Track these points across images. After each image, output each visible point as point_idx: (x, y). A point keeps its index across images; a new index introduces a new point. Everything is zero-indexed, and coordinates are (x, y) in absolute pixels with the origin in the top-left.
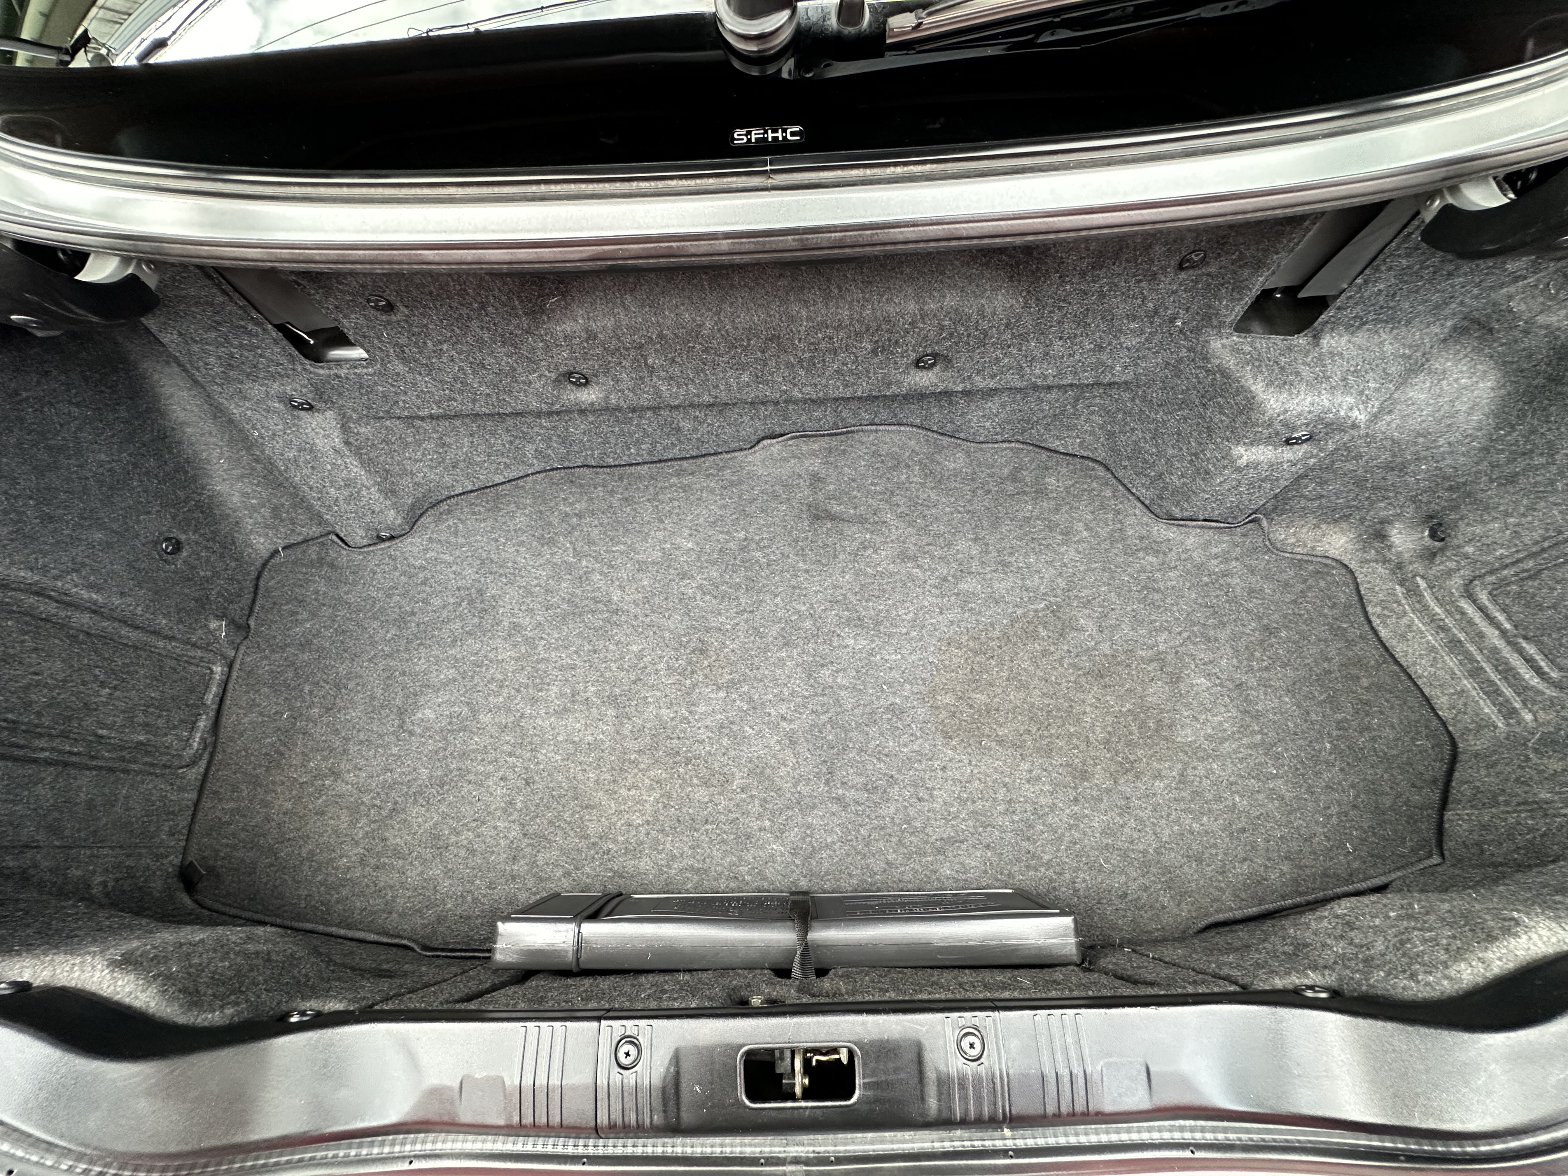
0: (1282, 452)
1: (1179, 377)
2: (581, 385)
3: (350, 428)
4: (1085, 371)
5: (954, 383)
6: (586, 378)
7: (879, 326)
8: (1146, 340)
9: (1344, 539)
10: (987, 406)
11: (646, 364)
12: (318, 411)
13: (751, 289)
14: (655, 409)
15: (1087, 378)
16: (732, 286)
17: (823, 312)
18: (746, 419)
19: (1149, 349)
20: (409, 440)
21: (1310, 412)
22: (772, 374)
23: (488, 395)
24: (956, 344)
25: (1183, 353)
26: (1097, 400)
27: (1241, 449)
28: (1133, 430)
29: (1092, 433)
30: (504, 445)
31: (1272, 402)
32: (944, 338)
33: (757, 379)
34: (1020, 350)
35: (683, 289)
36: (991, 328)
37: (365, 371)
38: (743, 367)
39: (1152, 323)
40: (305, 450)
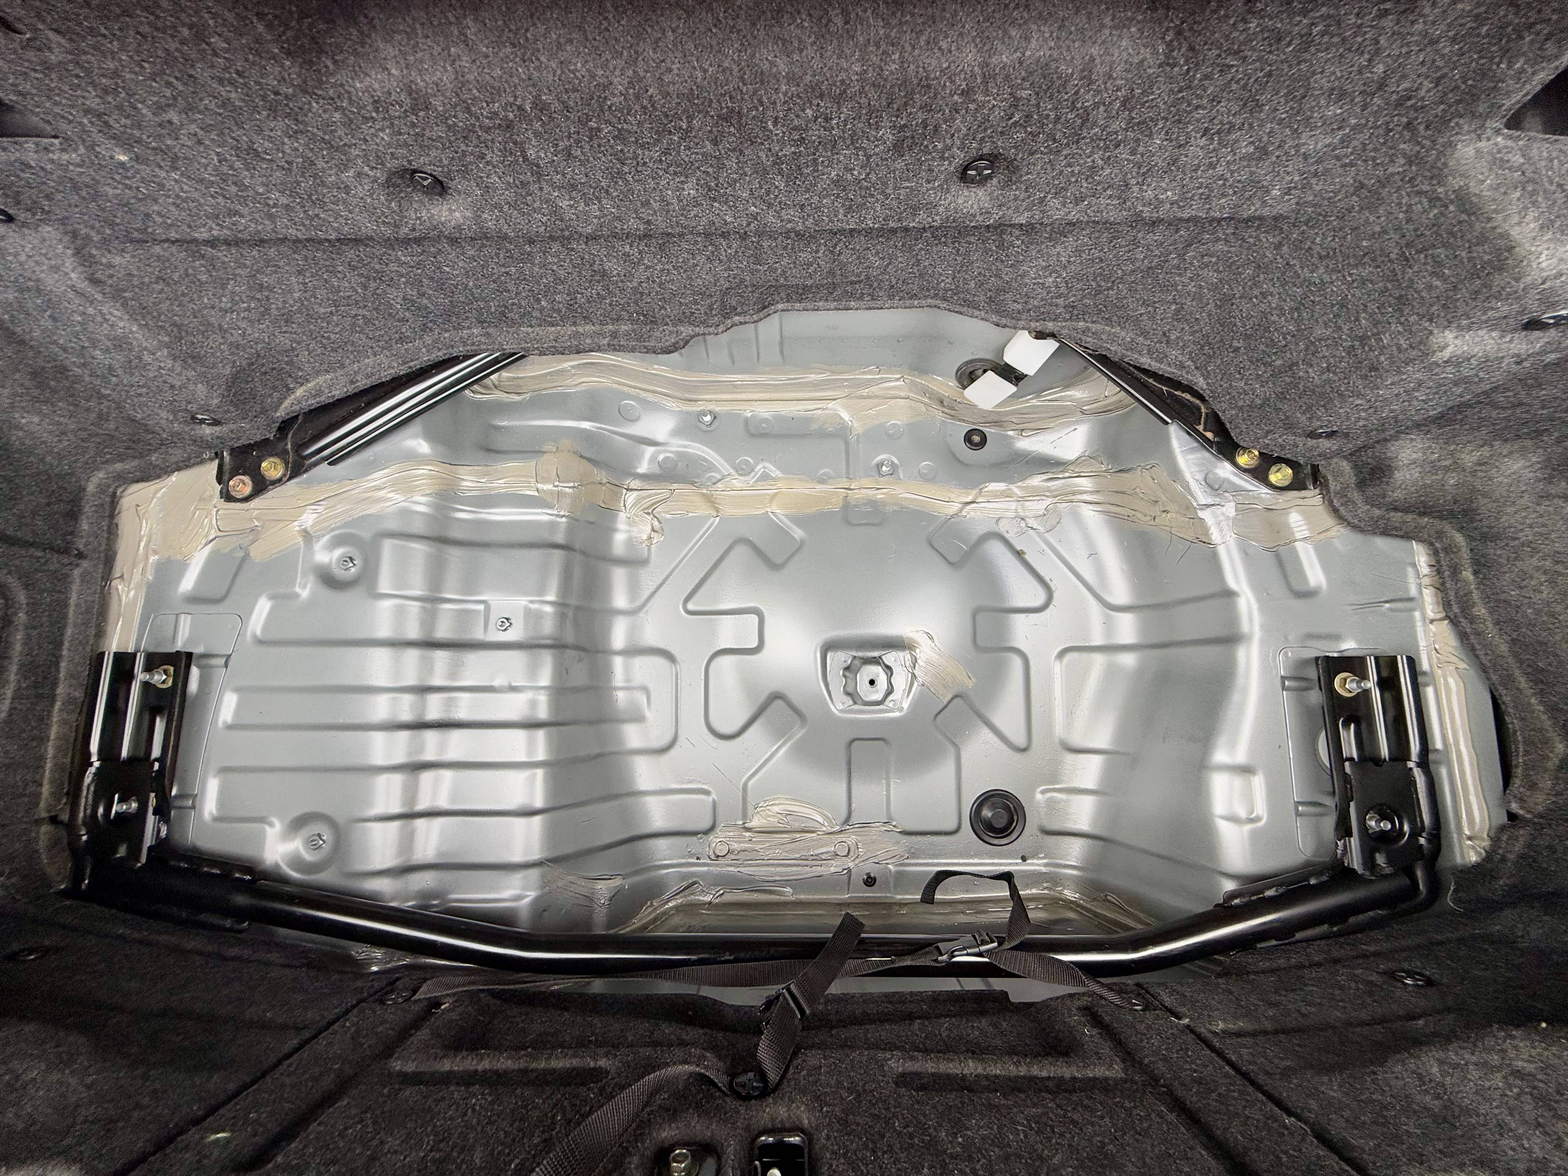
0: (1511, 341)
3: (92, 256)
4: (1223, 195)
8: (1342, 141)
10: (1054, 252)
11: (526, 159)
12: (24, 225)
15: (1221, 207)
18: (701, 259)
19: (1338, 158)
20: (204, 278)
22: (732, 184)
26: (1220, 246)
27: (1449, 335)
29: (1198, 297)
31: (1543, 258)
33: (711, 193)
34: (1133, 152)
38: (685, 170)
40: (29, 289)
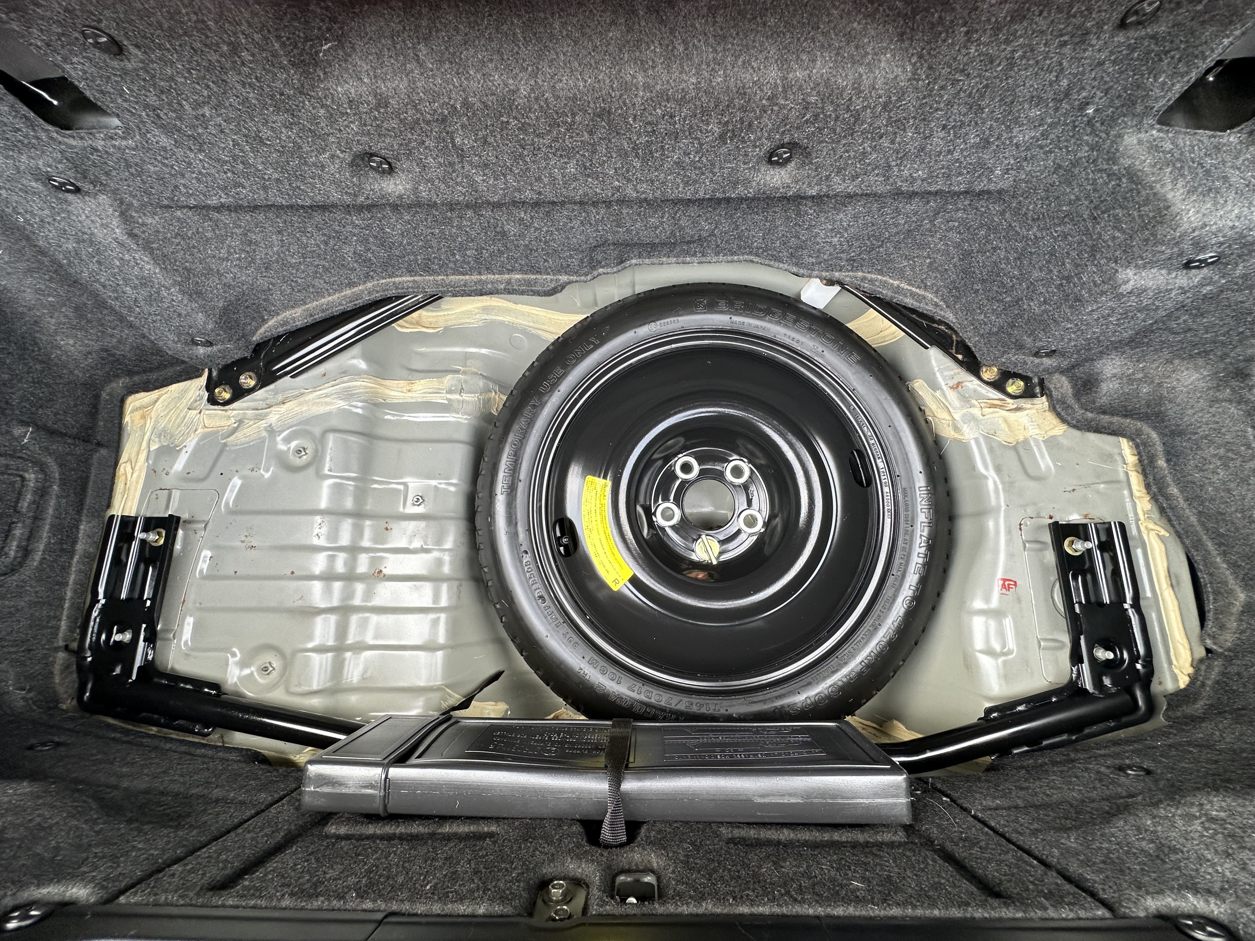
1: (1069, 184)
2: (384, 172)
5: (809, 185)
6: (389, 164)
7: (731, 101)
9: (1197, 376)
13: (576, 42)
14: (475, 206)
16: (552, 36)
17: (665, 77)
21: (1233, 228)
23: (278, 180)
24: (820, 129)
25: (1084, 152)
28: (995, 249)
30: (318, 246)
32: (807, 121)
35: (490, 39)
36: (865, 108)
37: (124, 143)
39: (1057, 109)
